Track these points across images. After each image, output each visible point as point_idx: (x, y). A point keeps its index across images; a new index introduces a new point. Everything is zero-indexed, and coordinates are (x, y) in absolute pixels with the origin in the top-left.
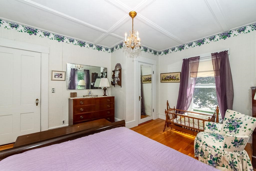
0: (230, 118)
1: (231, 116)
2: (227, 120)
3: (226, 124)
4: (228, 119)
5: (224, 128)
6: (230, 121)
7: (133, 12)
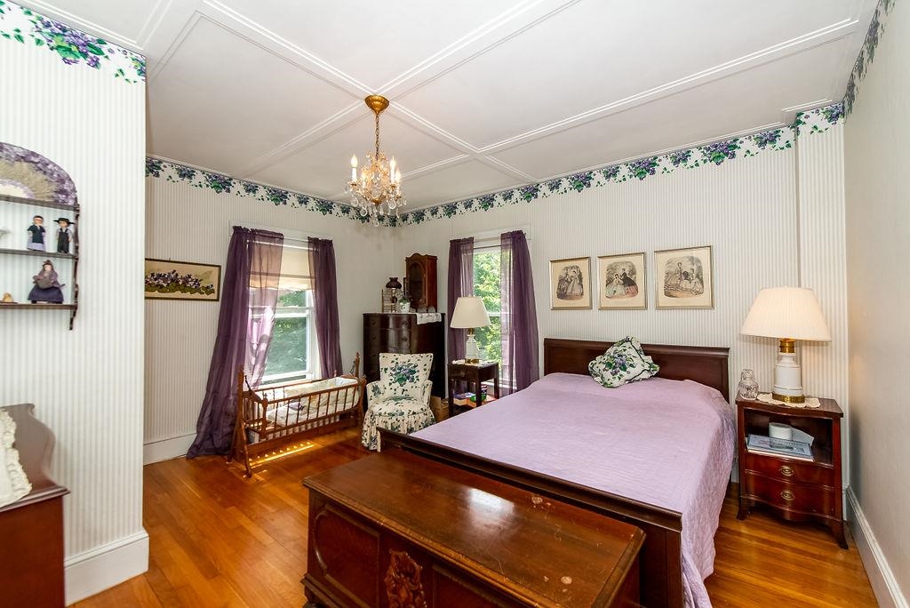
0: (393, 365)
1: (393, 362)
2: (389, 371)
3: (391, 377)
4: (392, 369)
5: (390, 384)
6: (394, 370)
7: (377, 98)
